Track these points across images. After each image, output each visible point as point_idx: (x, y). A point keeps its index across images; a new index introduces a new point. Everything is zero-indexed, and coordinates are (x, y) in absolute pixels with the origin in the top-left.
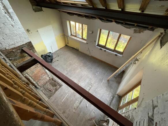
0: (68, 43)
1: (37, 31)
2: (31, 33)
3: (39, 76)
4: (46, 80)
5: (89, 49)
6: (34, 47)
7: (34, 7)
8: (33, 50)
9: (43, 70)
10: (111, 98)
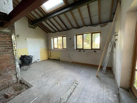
0: (50, 56)
1: (26, 39)
2: (20, 39)
3: (3, 68)
4: (9, 81)
5: (69, 55)
6: (14, 29)
7: (30, 25)
8: (12, 30)
9: (12, 60)
10: (114, 96)
